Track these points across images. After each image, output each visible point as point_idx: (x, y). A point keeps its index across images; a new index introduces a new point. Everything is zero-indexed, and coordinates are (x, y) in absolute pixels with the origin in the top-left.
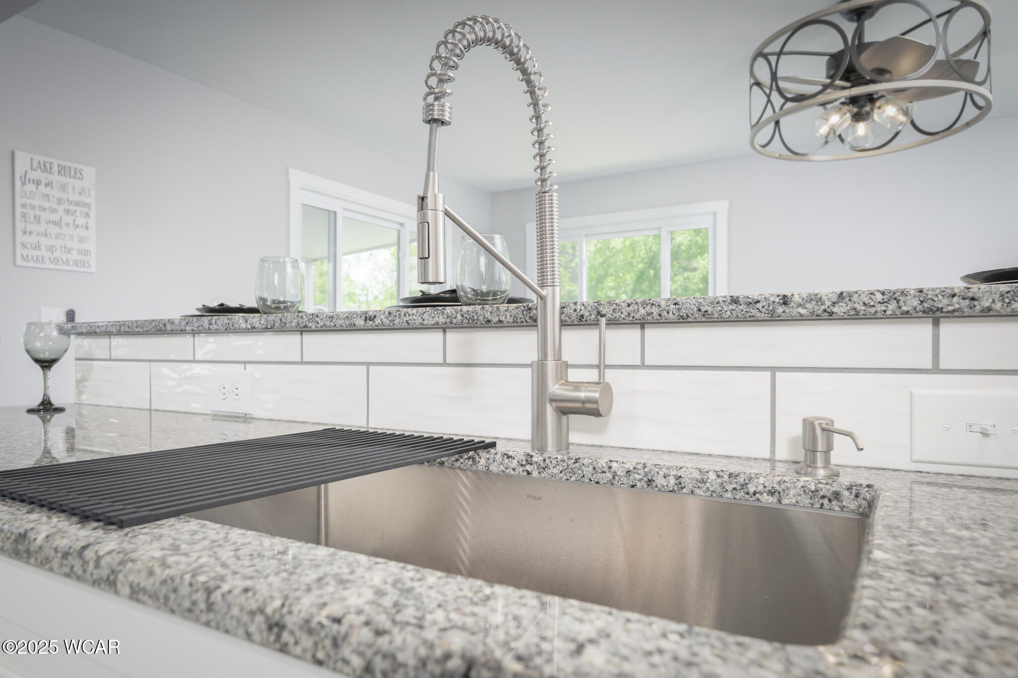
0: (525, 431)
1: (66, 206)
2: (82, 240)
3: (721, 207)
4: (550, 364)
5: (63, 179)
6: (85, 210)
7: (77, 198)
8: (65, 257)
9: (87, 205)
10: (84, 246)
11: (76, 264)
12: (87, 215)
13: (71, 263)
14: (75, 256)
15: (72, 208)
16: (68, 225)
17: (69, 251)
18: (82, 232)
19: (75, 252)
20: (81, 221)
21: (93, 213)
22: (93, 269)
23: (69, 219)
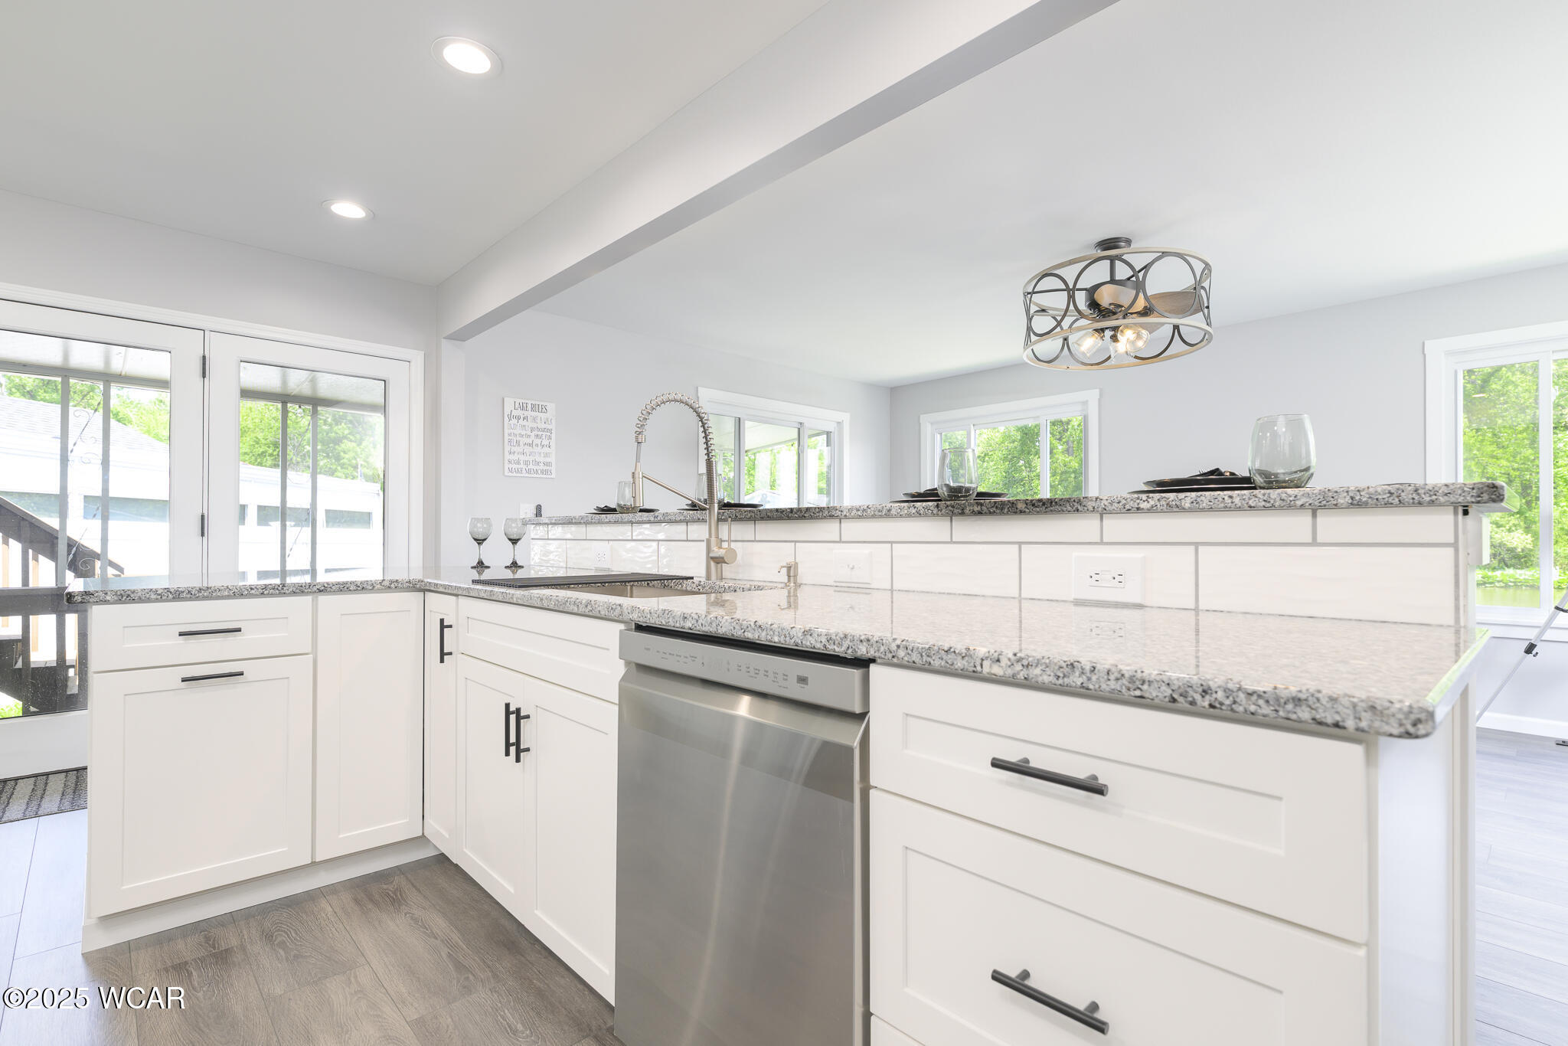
0: (703, 573)
1: (536, 432)
2: (547, 455)
3: (1092, 396)
4: (713, 539)
5: (534, 414)
6: (549, 434)
7: (543, 426)
8: (535, 468)
9: (550, 431)
10: (548, 460)
11: (542, 472)
12: (550, 438)
13: (539, 472)
14: (542, 467)
15: (540, 433)
16: (537, 445)
17: (538, 463)
18: (546, 450)
19: (542, 464)
20: (545, 442)
21: (553, 436)
22: (553, 476)
23: (538, 441)
